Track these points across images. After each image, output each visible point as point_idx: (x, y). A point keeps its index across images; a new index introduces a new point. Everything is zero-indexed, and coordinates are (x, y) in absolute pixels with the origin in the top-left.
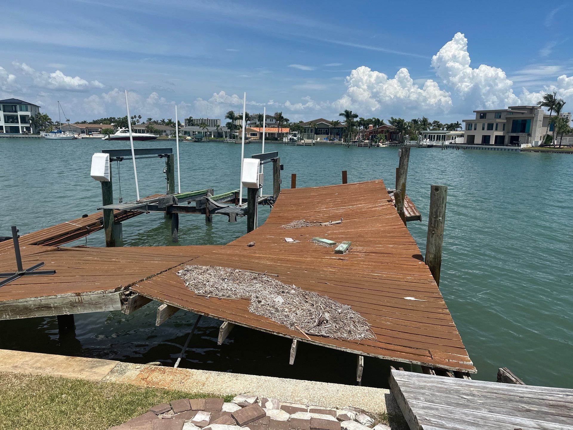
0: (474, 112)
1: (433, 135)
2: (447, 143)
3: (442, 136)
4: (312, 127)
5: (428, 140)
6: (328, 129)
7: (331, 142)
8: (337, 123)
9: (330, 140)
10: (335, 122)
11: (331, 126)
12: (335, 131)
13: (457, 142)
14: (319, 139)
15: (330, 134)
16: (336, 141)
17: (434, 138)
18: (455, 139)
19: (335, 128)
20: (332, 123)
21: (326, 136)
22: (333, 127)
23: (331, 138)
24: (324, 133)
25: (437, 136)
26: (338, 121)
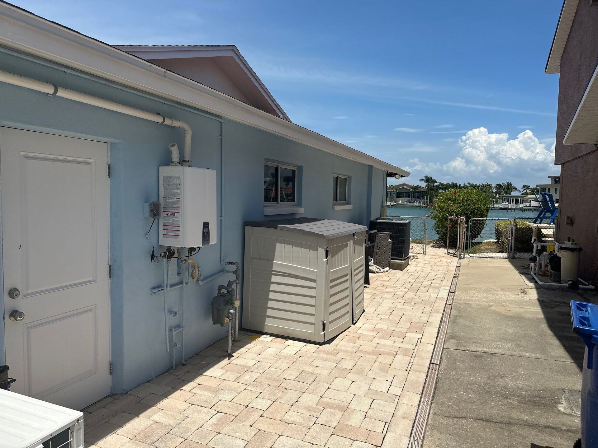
0: (549, 177)
1: (512, 198)
2: (521, 206)
3: (521, 199)
4: (394, 191)
5: (507, 203)
6: (410, 192)
7: (411, 204)
8: (417, 187)
9: (410, 203)
10: (415, 186)
11: (411, 190)
12: (416, 195)
13: (532, 206)
14: (400, 201)
15: (411, 197)
16: (416, 203)
17: (513, 202)
18: (530, 202)
19: (416, 192)
20: (413, 187)
21: (407, 199)
22: (414, 191)
23: (412, 201)
24: (406, 197)
25: (516, 199)
26: (418, 186)
